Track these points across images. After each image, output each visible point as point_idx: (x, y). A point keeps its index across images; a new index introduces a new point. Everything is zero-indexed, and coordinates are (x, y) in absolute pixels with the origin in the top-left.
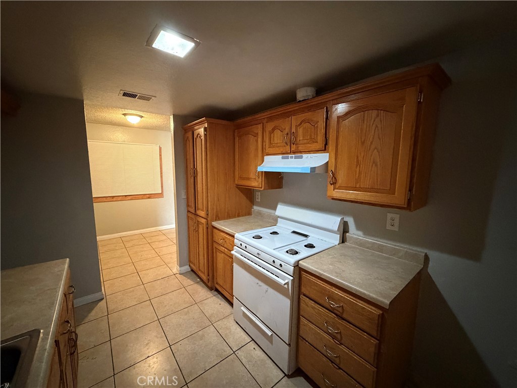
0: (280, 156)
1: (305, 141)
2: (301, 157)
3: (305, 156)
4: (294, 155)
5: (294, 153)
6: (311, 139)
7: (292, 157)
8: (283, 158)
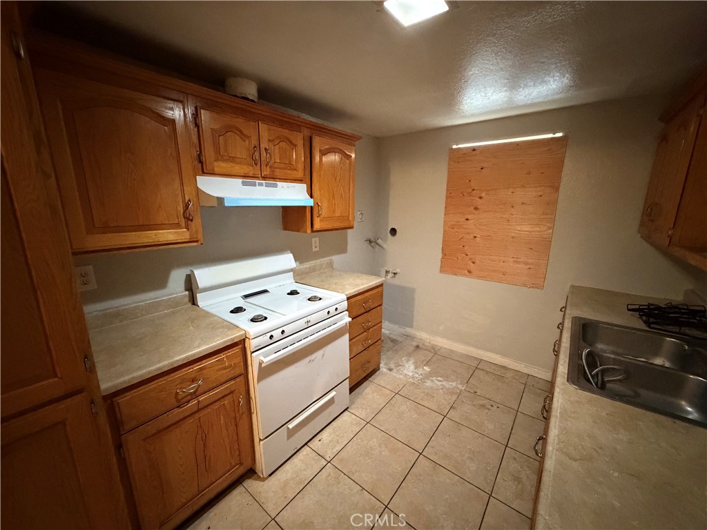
0: (240, 181)
1: (282, 166)
2: (276, 186)
3: (279, 184)
4: (264, 182)
5: (264, 178)
6: (291, 164)
7: (261, 185)
8: (244, 184)
